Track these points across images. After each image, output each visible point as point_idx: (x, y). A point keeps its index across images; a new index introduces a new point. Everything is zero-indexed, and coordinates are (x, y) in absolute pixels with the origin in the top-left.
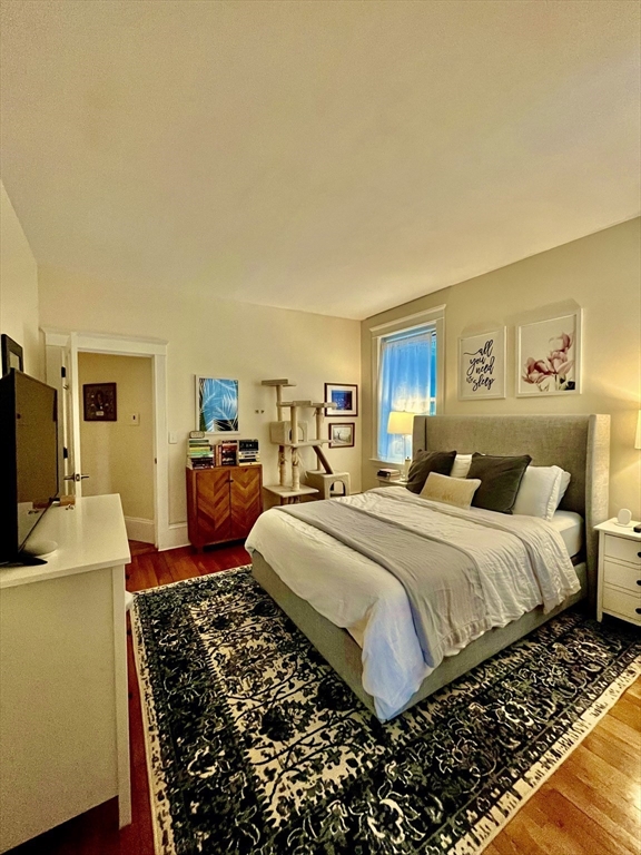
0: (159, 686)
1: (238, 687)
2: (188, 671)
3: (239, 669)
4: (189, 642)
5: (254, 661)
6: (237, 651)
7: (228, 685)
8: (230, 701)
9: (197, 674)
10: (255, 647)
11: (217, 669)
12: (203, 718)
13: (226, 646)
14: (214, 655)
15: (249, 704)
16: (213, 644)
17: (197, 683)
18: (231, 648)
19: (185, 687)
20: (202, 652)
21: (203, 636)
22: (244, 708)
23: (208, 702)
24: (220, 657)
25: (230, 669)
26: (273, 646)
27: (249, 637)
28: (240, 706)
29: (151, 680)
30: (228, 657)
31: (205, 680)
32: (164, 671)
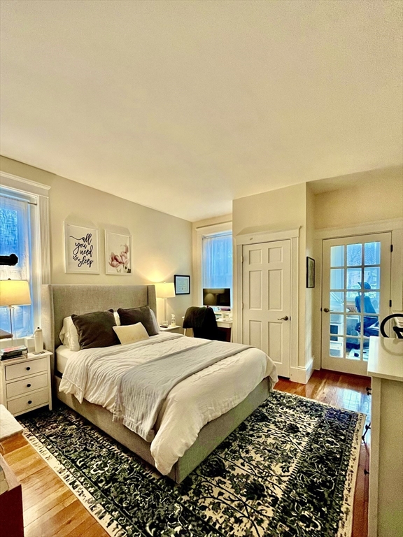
0: (338, 489)
1: (292, 449)
2: (312, 481)
3: (282, 454)
4: (294, 501)
5: (269, 451)
6: (272, 462)
7: (296, 454)
8: (302, 449)
9: (308, 474)
10: (259, 455)
11: (294, 465)
12: (321, 454)
13: (273, 471)
14: (286, 474)
15: (294, 441)
16: (280, 481)
17: (311, 469)
18: (272, 467)
19: (321, 474)
20: (293, 484)
21: (279, 494)
22: (299, 442)
23: (313, 457)
24: (285, 469)
25: (287, 459)
26: (250, 447)
27: (254, 463)
28: (300, 444)
29: (342, 499)
30: (280, 464)
31: (306, 467)
32: (329, 496)
